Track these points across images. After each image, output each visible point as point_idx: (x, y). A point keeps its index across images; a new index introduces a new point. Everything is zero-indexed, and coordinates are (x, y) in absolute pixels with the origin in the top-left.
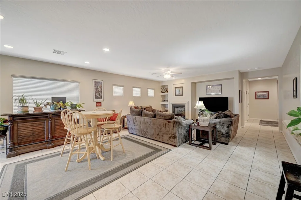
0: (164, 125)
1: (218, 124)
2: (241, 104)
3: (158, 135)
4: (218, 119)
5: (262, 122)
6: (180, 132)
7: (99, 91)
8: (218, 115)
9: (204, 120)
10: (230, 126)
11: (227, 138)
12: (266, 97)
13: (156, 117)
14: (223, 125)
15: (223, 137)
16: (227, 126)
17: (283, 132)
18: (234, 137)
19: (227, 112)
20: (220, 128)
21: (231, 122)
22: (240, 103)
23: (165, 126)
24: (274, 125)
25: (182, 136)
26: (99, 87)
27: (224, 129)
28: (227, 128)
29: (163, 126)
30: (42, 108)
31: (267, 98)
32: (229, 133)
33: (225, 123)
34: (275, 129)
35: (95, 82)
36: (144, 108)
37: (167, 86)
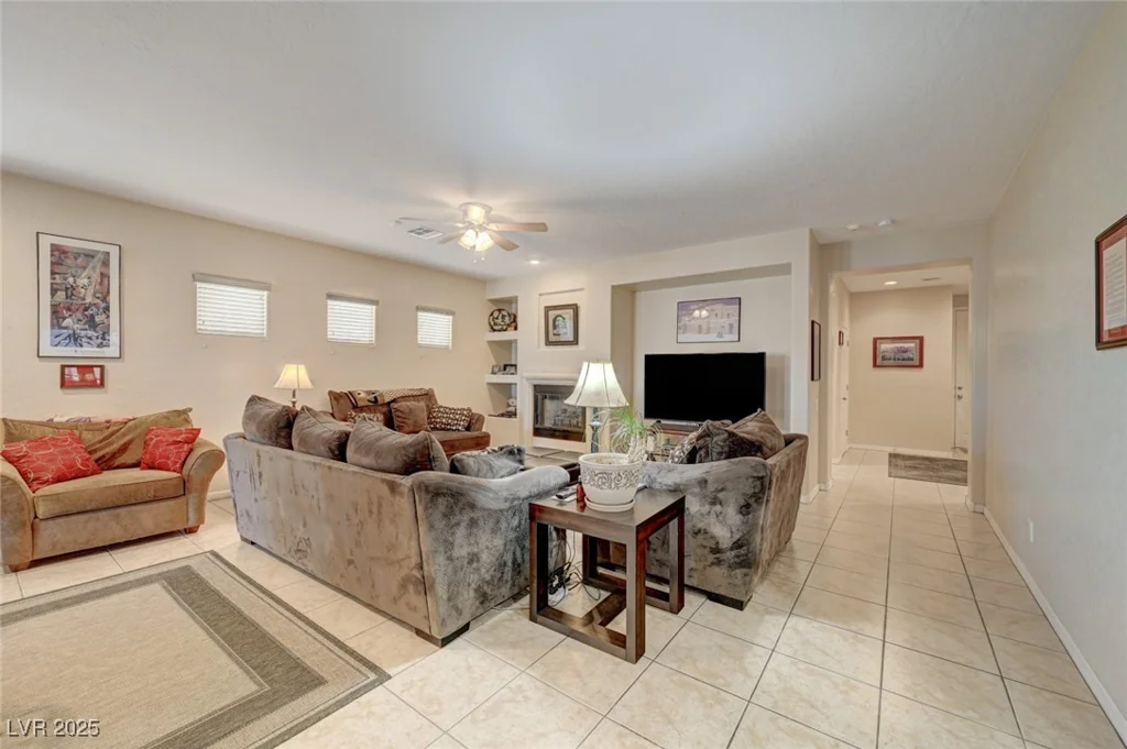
0: (375, 510)
1: (697, 490)
2: (816, 384)
3: (350, 562)
4: (700, 462)
5: (900, 463)
6: (462, 551)
7: (89, 300)
8: (701, 442)
9: (605, 477)
10: (755, 505)
11: (738, 571)
12: (912, 359)
13: (349, 453)
14: (720, 495)
15: (718, 562)
16: (742, 502)
17: (986, 511)
18: (777, 553)
19: (748, 427)
20: (702, 515)
21: (758, 483)
22: (813, 379)
23: (379, 513)
24: (946, 474)
25: (478, 569)
27: (723, 523)
28: (740, 516)
29: (371, 512)
31: (918, 363)
32: (749, 544)
33: (729, 485)
34: (956, 496)
35: (55, 248)
36: (387, 400)
37: (512, 301)
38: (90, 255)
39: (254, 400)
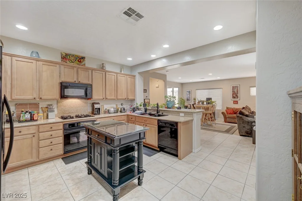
7: (236, 92)
30: (200, 103)
35: (233, 86)
38: (236, 87)
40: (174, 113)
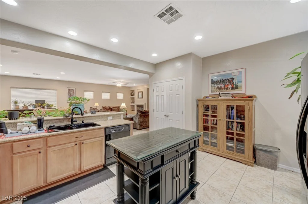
7: (72, 95)
26: (72, 93)
30: (27, 107)
35: (69, 89)
36: (111, 108)
37: (134, 90)
38: (72, 90)
39: (91, 107)
40: (99, 118)
